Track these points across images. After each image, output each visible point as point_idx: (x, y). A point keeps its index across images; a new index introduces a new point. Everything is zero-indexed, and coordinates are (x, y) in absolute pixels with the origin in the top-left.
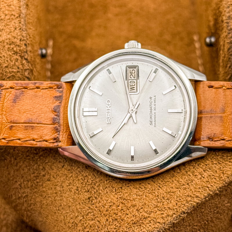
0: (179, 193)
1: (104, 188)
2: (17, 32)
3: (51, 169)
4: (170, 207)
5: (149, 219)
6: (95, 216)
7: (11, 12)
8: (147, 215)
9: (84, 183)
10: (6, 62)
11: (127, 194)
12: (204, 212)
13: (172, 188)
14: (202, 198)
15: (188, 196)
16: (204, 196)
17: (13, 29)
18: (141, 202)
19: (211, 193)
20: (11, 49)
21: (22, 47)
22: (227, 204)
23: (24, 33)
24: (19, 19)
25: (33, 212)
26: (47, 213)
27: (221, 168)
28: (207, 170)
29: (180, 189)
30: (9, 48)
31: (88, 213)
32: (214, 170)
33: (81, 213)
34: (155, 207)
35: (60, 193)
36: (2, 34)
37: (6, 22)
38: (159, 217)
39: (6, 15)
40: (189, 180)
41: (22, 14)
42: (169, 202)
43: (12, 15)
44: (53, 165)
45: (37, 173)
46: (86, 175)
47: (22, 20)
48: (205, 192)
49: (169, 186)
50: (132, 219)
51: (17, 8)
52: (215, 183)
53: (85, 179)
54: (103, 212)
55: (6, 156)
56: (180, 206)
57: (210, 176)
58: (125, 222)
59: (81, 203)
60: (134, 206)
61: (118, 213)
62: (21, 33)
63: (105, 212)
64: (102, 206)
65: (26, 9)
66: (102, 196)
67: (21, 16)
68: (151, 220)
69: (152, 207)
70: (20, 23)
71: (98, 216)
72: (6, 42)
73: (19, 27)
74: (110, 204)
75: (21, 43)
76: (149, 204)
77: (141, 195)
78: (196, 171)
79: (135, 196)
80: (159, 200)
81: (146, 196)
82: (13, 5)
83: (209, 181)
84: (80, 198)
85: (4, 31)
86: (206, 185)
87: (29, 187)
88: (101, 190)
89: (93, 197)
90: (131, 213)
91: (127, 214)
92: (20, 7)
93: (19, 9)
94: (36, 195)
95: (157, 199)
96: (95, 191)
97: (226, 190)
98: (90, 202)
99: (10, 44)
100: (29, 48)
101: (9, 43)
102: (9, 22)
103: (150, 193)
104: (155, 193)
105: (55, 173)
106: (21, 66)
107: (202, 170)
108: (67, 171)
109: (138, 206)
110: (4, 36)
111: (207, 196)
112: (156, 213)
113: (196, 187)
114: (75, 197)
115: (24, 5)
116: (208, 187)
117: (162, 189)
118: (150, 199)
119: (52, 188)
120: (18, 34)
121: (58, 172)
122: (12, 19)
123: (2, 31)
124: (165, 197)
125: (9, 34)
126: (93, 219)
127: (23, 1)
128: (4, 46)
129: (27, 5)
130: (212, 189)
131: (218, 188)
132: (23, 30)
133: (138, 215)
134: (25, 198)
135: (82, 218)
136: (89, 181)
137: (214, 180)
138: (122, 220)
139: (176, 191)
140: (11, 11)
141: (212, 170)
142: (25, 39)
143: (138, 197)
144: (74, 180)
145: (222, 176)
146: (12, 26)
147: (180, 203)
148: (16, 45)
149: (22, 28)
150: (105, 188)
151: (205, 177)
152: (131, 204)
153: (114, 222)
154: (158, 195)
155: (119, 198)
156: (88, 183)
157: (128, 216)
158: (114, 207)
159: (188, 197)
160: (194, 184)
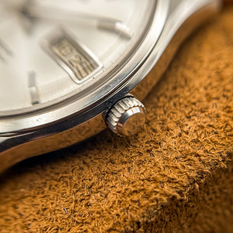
14: (185, 185)
15: (149, 180)
16: (189, 177)
19: (207, 169)
28: (195, 115)
48: (190, 168)
57: (202, 127)
78: (169, 120)
86: (192, 151)
111: (196, 177)
113: (169, 157)
116: (197, 155)
130: (208, 160)
131: (225, 155)
137: (212, 136)
151: (192, 131)
159: (148, 183)
160: (164, 150)
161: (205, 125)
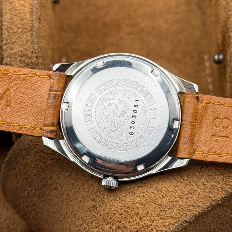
0: (182, 203)
1: (108, 197)
2: (29, 44)
3: (58, 178)
4: (173, 215)
5: (152, 227)
6: (99, 223)
7: (24, 26)
8: (150, 223)
9: (90, 192)
11: (130, 203)
12: (206, 222)
13: (175, 197)
14: (205, 208)
15: (190, 205)
16: (206, 206)
17: (25, 42)
18: (144, 210)
19: (213, 203)
20: (23, 61)
21: (33, 59)
22: (230, 215)
23: (36, 45)
24: (31, 33)
25: (40, 220)
26: (53, 221)
27: (224, 179)
28: (210, 181)
29: (183, 199)
30: (21, 60)
31: (93, 221)
32: (216, 181)
33: (86, 221)
34: (157, 216)
35: (66, 201)
36: (14, 46)
37: (18, 35)
38: (162, 225)
39: (19, 29)
40: (192, 190)
41: (34, 28)
42: (172, 211)
43: (25, 28)
44: (60, 175)
45: (45, 182)
46: (92, 184)
47: (34, 33)
48: (207, 202)
49: (173, 195)
50: (134, 227)
52: (218, 193)
53: (90, 188)
54: (106, 220)
55: (15, 165)
56: (182, 215)
57: (213, 186)
58: (128, 230)
59: (86, 211)
60: (137, 214)
61: (121, 221)
62: (33, 46)
63: (108, 220)
64: (106, 214)
65: (38, 23)
66: (106, 204)
67: (33, 30)
68: (153, 229)
69: (155, 215)
70: (32, 36)
71: (102, 224)
72: (18, 54)
73: (31, 40)
74: (114, 212)
75: (33, 55)
76: (152, 212)
77: (144, 204)
78: (199, 182)
79: (139, 205)
80: (161, 209)
81: (149, 205)
82: (26, 19)
83: (211, 192)
84: (85, 206)
85: (17, 43)
86: (208, 196)
87: (36, 196)
88: (106, 198)
89: (98, 205)
90: (134, 221)
91: (130, 222)
92: (32, 21)
93: (31, 23)
94: (43, 204)
95: (160, 208)
96: (100, 199)
97: (229, 201)
98: (95, 210)
99: (22, 57)
100: (40, 61)
101: (21, 55)
102: (22, 35)
103: (153, 202)
104: (158, 202)
105: (62, 182)
107: (205, 181)
108: (73, 180)
109: (141, 214)
110: (16, 48)
111: (209, 205)
112: (159, 222)
113: (199, 197)
114: (80, 205)
115: (37, 19)
116: (210, 197)
117: (165, 198)
118: (153, 208)
119: (58, 197)
120: (30, 47)
121: (65, 181)
122: (24, 32)
123: (14, 44)
124: (168, 206)
125: (21, 47)
126: (98, 226)
127: (35, 15)
129: (39, 19)
130: (214, 199)
131: (221, 198)
132: (34, 43)
133: (141, 223)
134: (33, 207)
135: (87, 225)
136: (94, 190)
137: (217, 190)
138: (125, 228)
139: (179, 201)
140: (24, 24)
141: (215, 181)
142: (36, 51)
143: (142, 206)
144: (79, 189)
145: (225, 187)
146: (24, 39)
147: (182, 212)
148: (28, 57)
149: (33, 41)
150: (110, 197)
151: (208, 187)
152: (134, 212)
153: (117, 230)
154: (161, 204)
155: (123, 207)
156: (93, 192)
157: (131, 224)
158: (117, 215)
159: (190, 207)
160: (197, 194)
161: (214, 186)
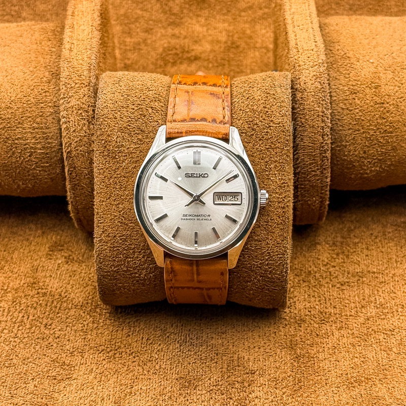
10: (74, 126)
51: (87, 78)
106: (88, 131)
128: (73, 111)
